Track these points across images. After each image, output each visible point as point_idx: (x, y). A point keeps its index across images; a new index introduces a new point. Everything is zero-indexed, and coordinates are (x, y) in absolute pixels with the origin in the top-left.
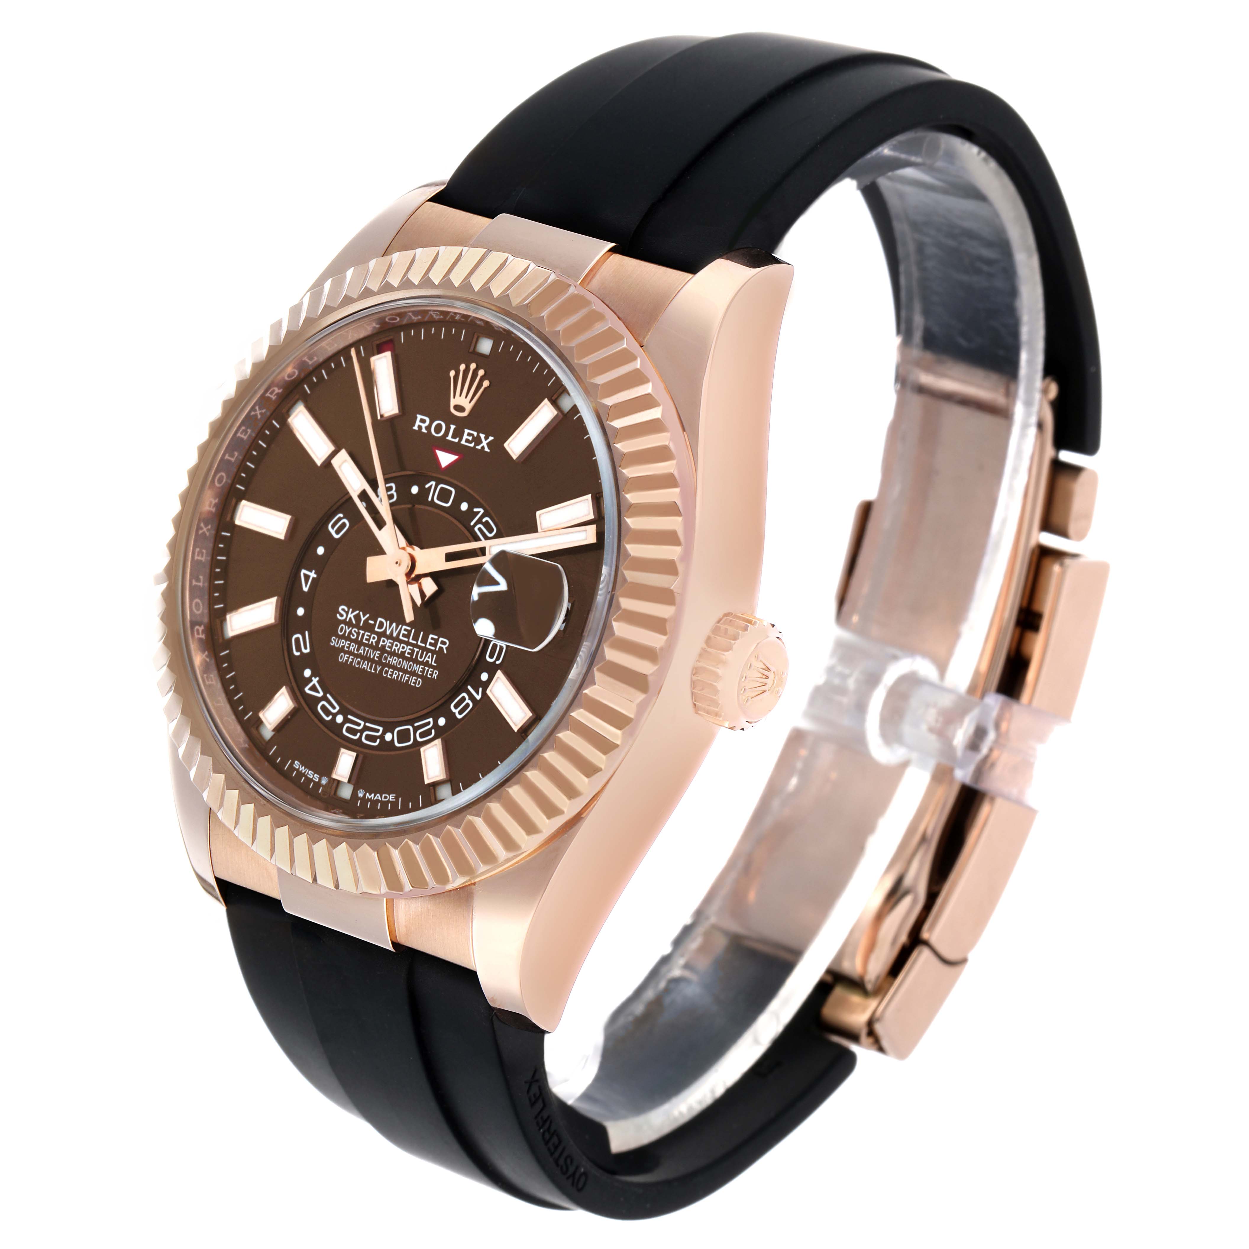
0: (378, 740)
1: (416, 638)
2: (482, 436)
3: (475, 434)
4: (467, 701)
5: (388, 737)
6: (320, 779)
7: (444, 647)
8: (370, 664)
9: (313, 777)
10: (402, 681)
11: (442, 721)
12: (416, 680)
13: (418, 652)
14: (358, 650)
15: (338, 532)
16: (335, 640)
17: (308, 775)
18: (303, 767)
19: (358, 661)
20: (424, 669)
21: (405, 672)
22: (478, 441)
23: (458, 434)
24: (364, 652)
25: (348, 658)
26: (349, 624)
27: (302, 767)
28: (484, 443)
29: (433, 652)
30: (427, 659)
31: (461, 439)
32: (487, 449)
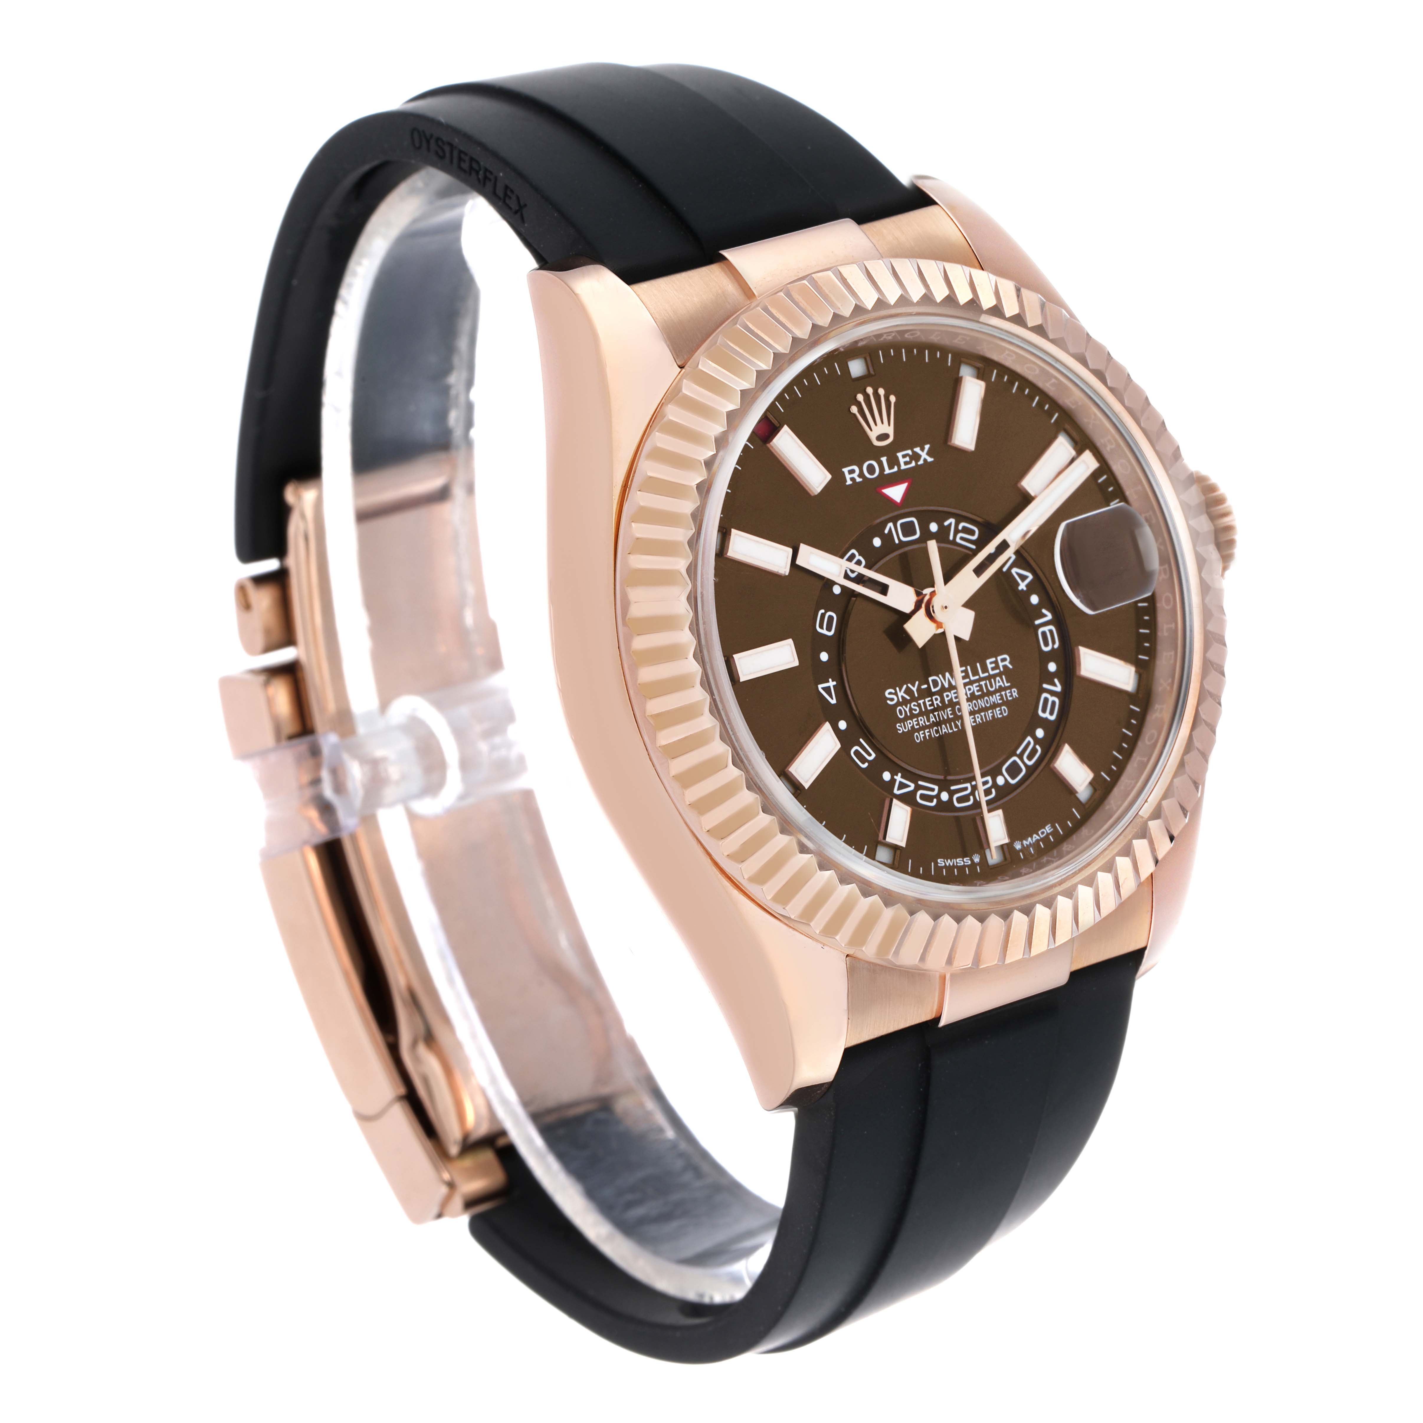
0: (993, 790)
1: (975, 673)
2: (917, 450)
3: (909, 452)
4: (1051, 699)
5: (1000, 781)
6: (972, 860)
7: (1007, 663)
8: (948, 725)
9: (964, 862)
10: (988, 719)
11: (1040, 733)
12: (1001, 710)
13: (986, 685)
14: (928, 720)
15: (829, 629)
16: (901, 727)
17: (958, 864)
18: (949, 860)
19: (935, 730)
20: (1001, 696)
21: (985, 709)
22: (916, 457)
23: (893, 462)
24: (936, 719)
25: (924, 733)
26: (905, 702)
27: (947, 861)
28: (924, 455)
29: (1000, 675)
30: (998, 685)
31: (899, 466)
32: (930, 459)
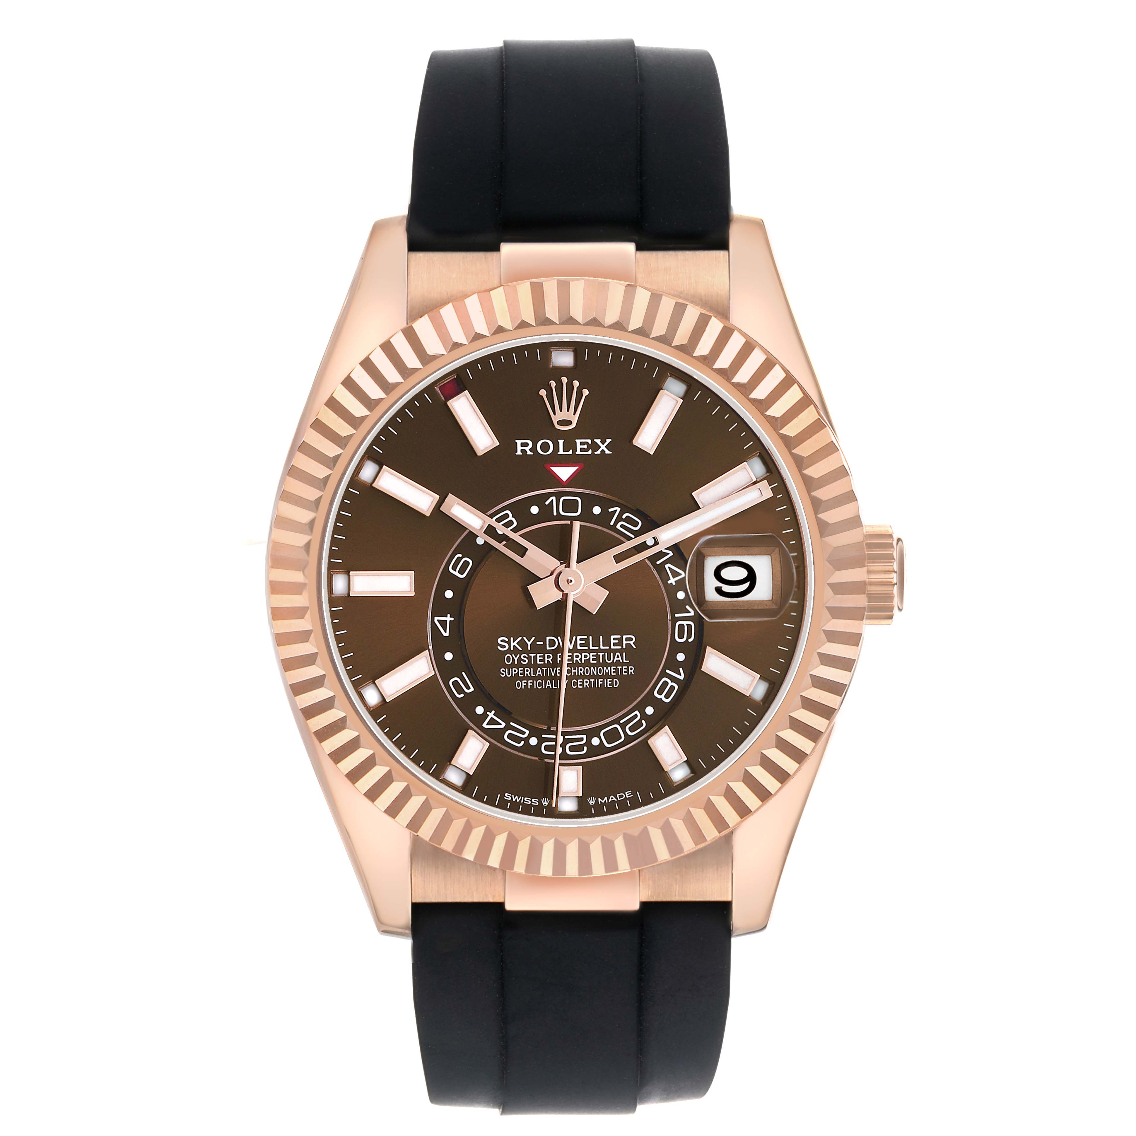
0: (585, 748)
1: (596, 643)
2: (598, 441)
3: (589, 441)
4: (671, 684)
5: (595, 742)
6: (540, 801)
7: (631, 643)
9: (532, 800)
10: (597, 686)
11: (650, 711)
12: (612, 681)
13: (604, 656)
14: (535, 673)
15: (461, 572)
16: (505, 672)
17: (525, 801)
18: (517, 795)
19: (539, 682)
20: (617, 669)
21: (597, 677)
22: (595, 447)
23: (570, 445)
24: (543, 674)
25: (527, 683)
26: (515, 651)
27: (514, 797)
28: (603, 447)
29: (621, 651)
30: (616, 659)
31: (575, 450)
32: (607, 452)
